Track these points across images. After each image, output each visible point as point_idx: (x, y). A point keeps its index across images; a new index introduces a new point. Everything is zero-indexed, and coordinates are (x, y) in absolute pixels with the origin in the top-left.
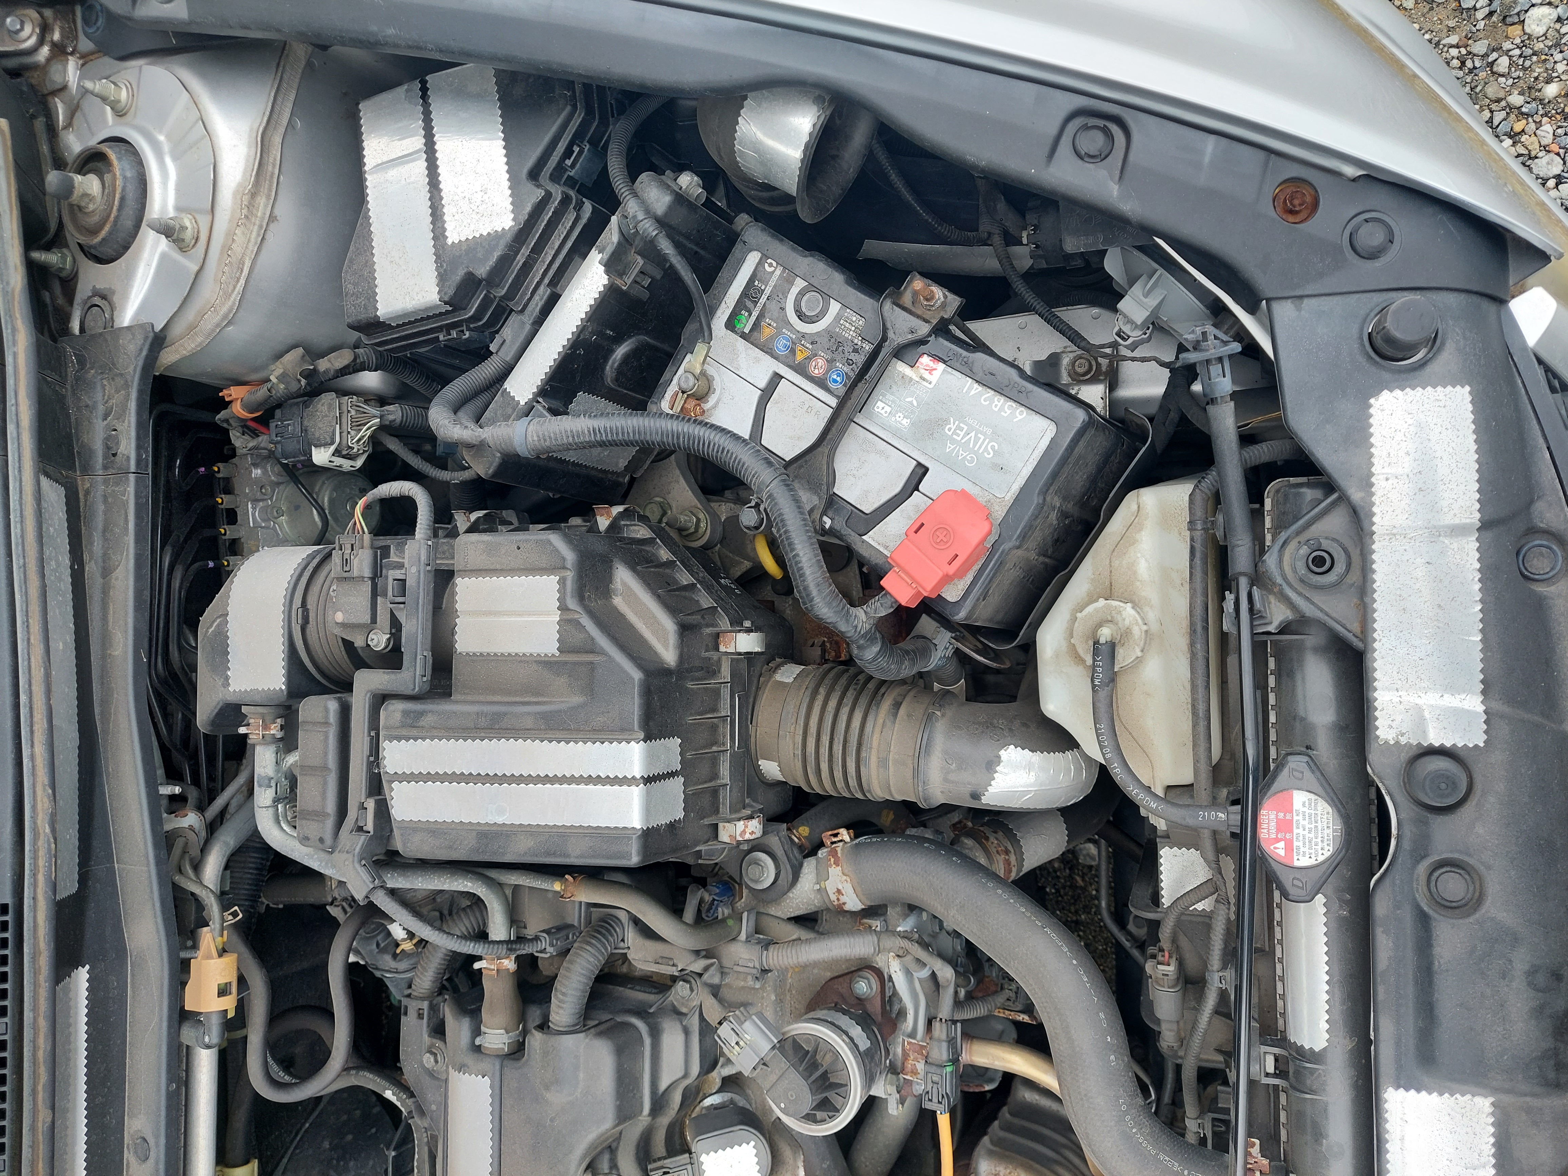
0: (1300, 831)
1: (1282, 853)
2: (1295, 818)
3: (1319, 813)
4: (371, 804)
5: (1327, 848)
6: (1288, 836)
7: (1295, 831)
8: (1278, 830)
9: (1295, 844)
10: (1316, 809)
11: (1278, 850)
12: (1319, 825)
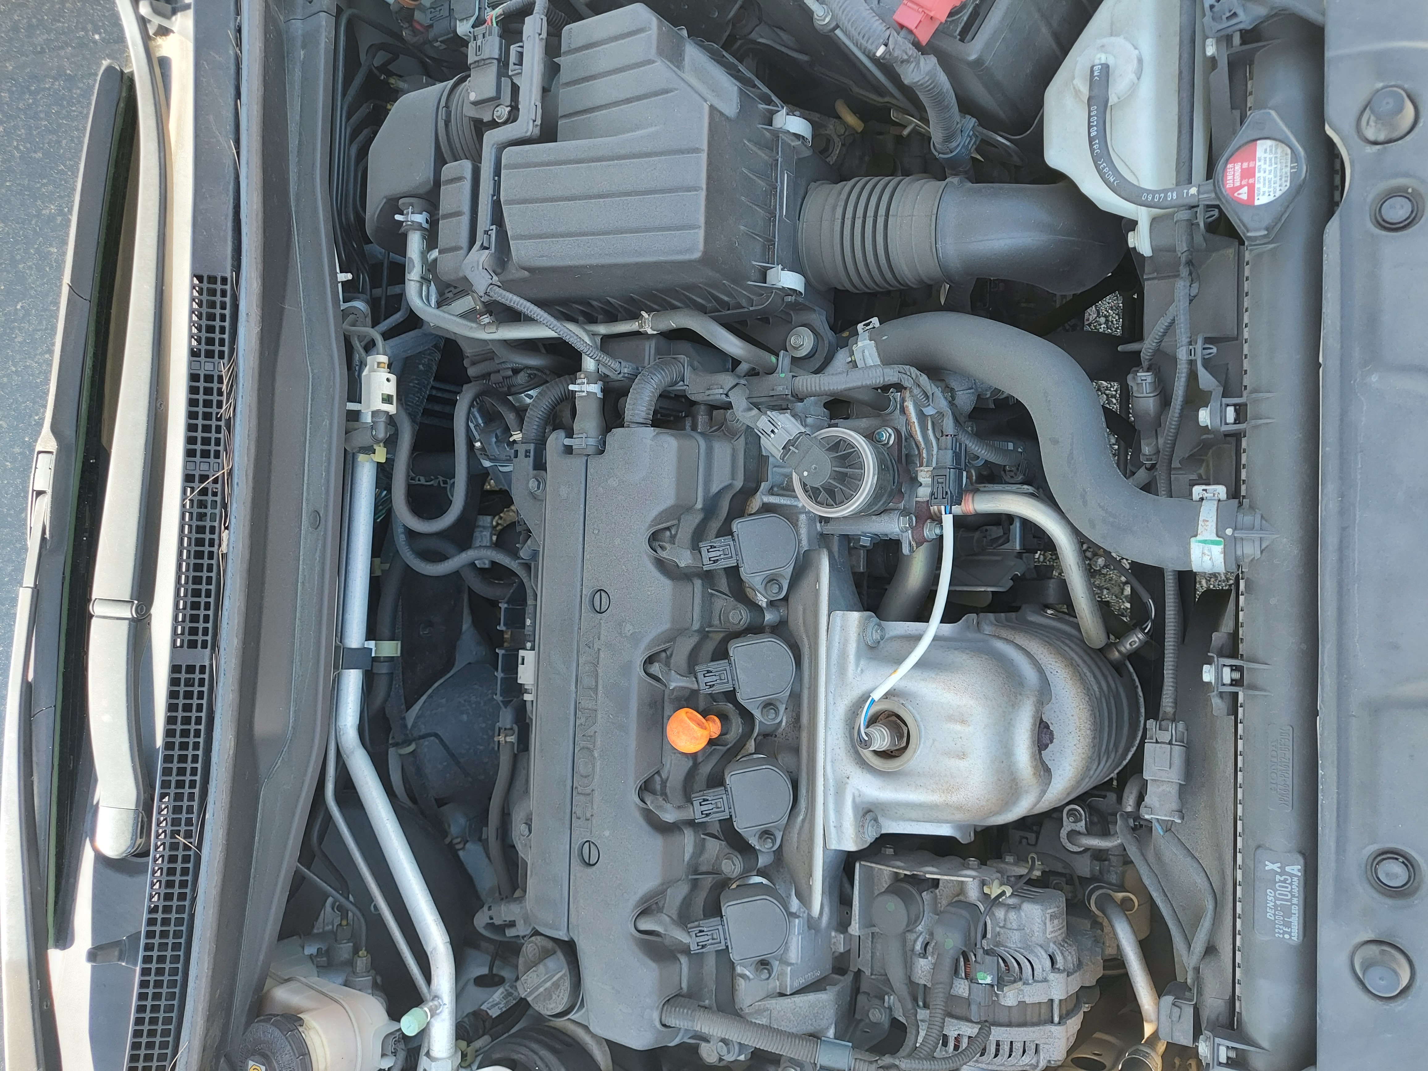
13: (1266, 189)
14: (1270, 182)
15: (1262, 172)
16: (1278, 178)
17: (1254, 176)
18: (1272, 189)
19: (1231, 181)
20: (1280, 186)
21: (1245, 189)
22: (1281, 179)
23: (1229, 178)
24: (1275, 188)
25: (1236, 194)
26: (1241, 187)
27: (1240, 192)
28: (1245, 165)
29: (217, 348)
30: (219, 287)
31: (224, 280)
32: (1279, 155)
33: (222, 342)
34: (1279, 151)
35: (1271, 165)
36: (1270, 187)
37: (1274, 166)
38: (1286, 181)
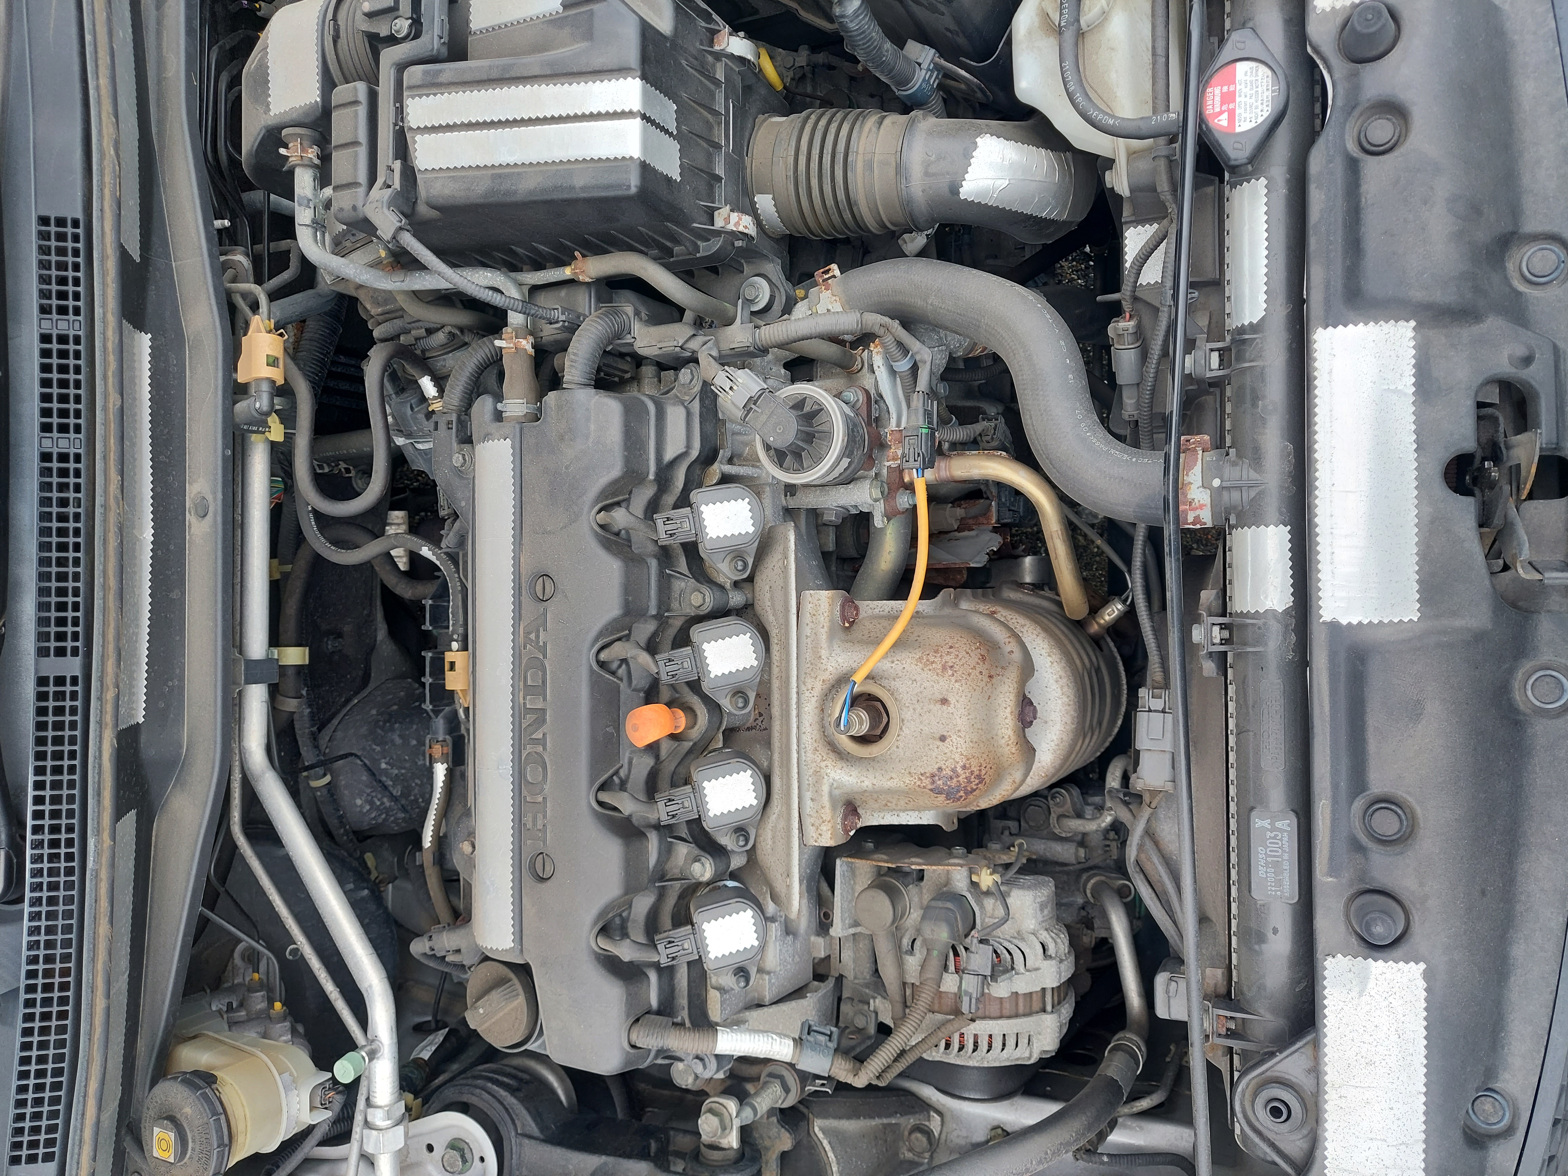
0: (1242, 99)
1: (1225, 123)
2: (1238, 87)
3: (1259, 78)
4: (397, 165)
5: (1266, 109)
6: (1231, 106)
7: (1238, 99)
8: (1222, 103)
9: (1238, 112)
10: (1257, 75)
11: (1223, 121)
12: (1260, 89)
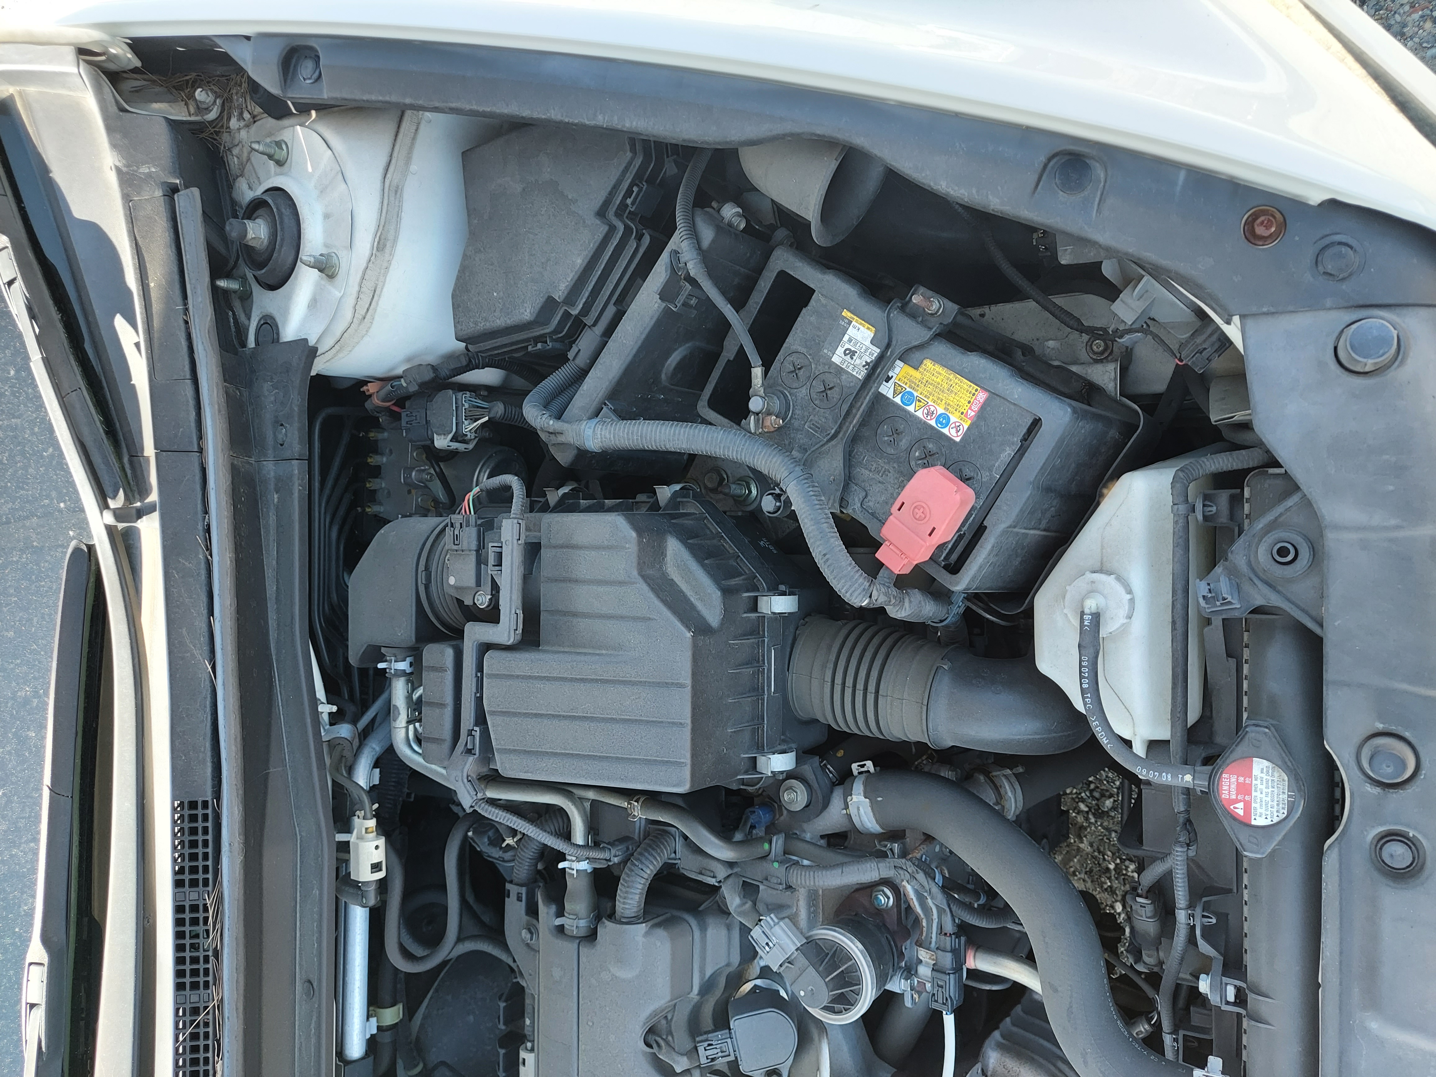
13: (1263, 811)
14: (1267, 804)
15: (1259, 792)
16: (1275, 803)
17: (1250, 794)
18: (1269, 813)
19: (1226, 792)
20: (1277, 811)
21: (1241, 805)
22: (1278, 805)
23: (1225, 788)
24: (1272, 813)
25: (1232, 807)
26: (1237, 801)
27: (1236, 805)
28: (1241, 780)
29: (201, 876)
30: (200, 812)
31: (205, 805)
32: (1276, 779)
33: (206, 869)
34: (1276, 774)
35: (1267, 788)
36: (1266, 810)
37: (1271, 789)
38: (1284, 808)
